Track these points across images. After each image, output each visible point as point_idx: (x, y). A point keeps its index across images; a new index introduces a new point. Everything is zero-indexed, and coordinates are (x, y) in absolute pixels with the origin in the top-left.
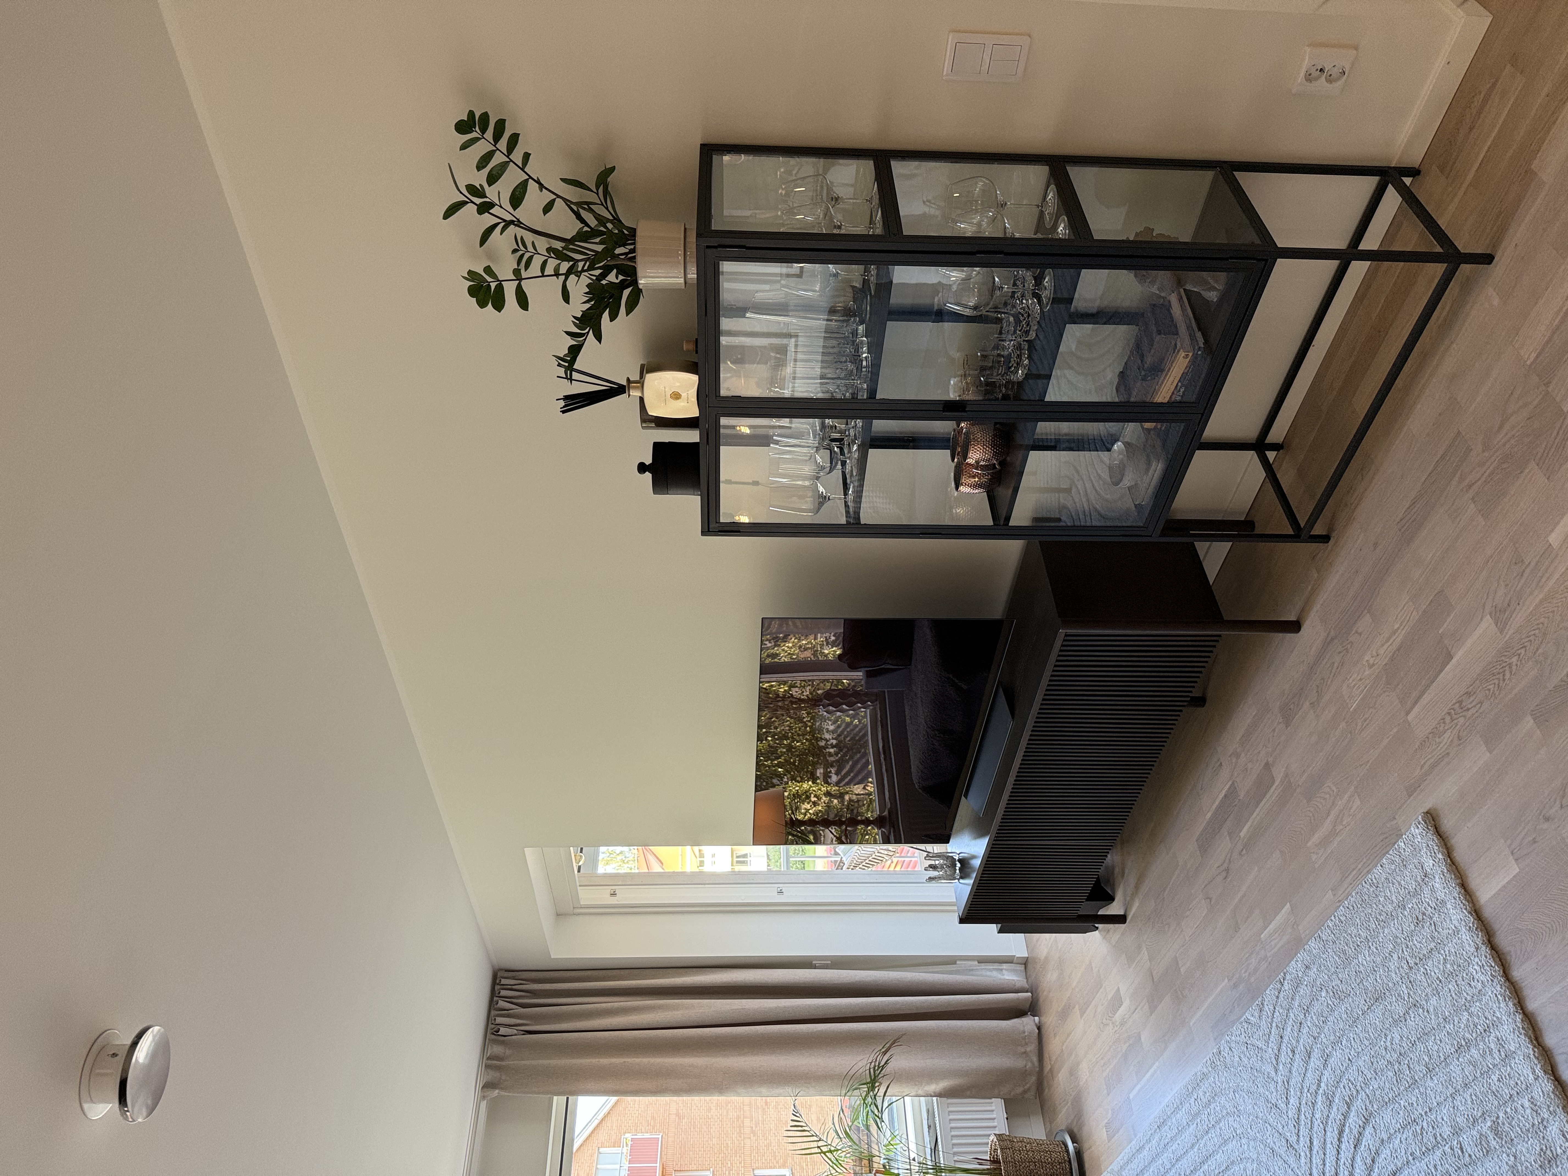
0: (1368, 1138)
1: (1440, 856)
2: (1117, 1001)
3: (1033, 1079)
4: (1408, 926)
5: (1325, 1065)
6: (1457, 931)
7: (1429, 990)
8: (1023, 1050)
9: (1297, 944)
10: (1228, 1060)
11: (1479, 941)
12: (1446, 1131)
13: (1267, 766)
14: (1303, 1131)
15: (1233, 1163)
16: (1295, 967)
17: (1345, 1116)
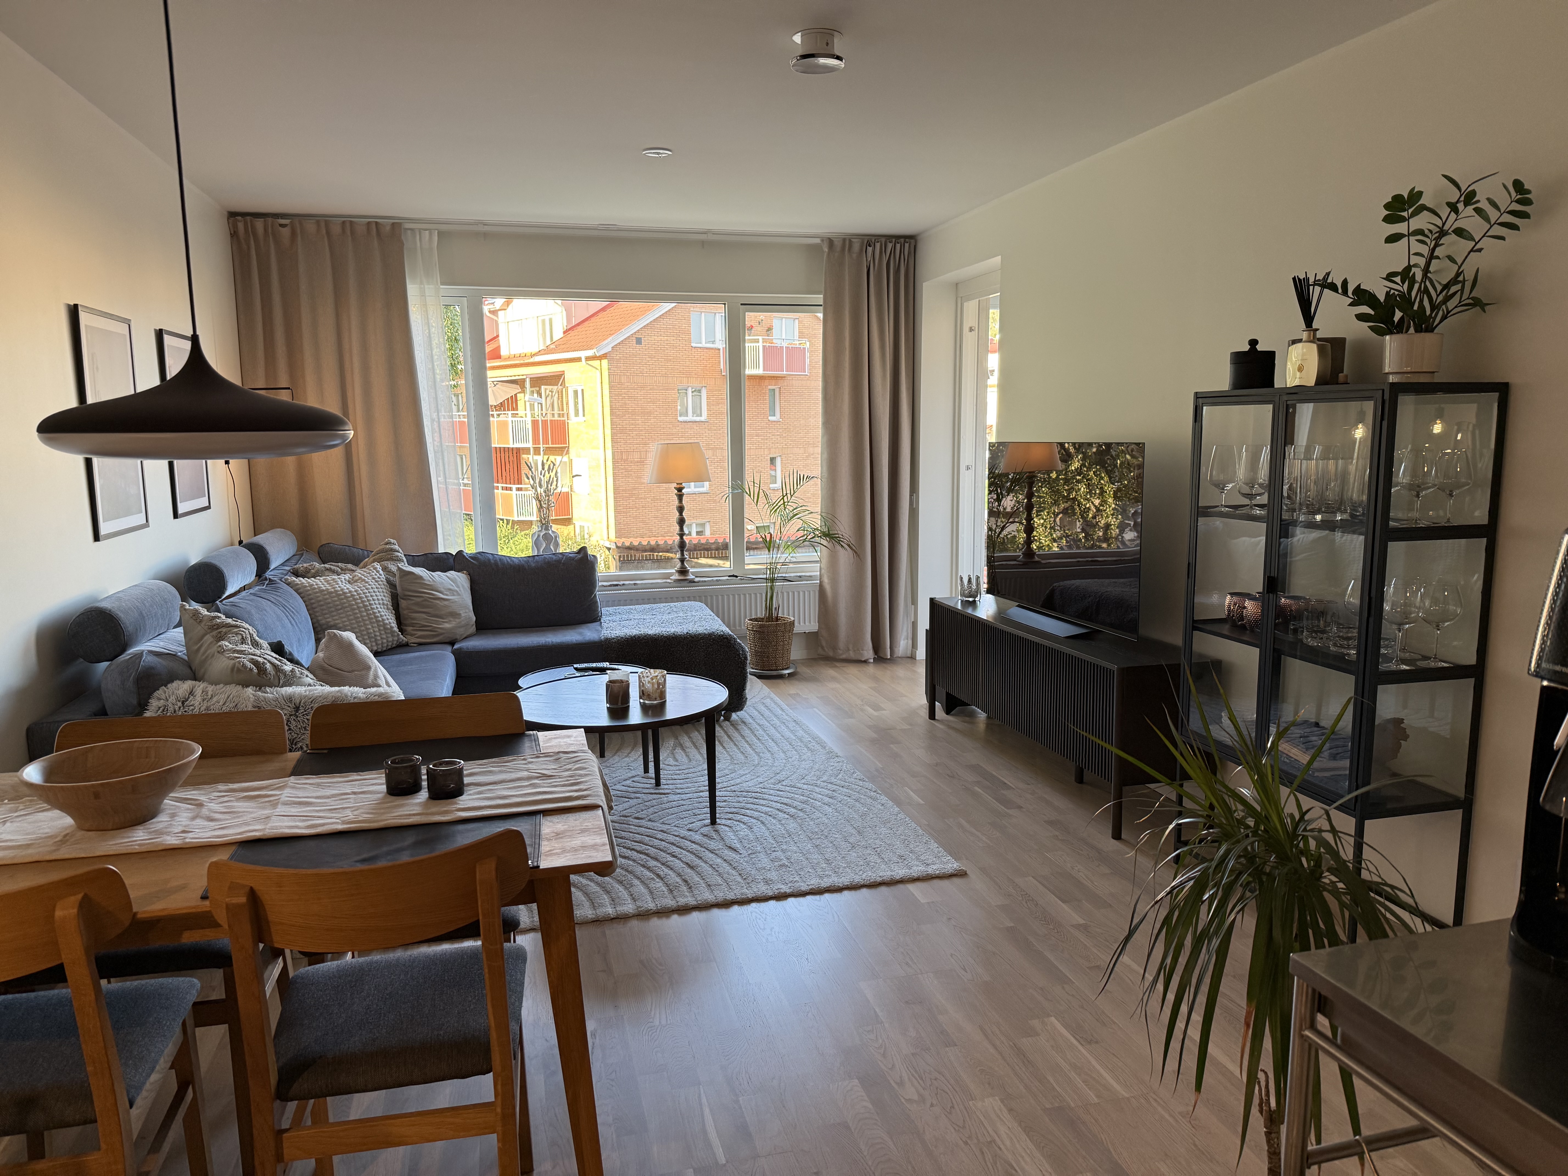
0: (781, 815)
1: (938, 872)
2: (877, 708)
3: (831, 654)
4: (899, 852)
5: (824, 804)
6: (892, 871)
7: (861, 854)
8: (851, 648)
9: (898, 802)
10: (832, 760)
11: (885, 878)
12: (784, 847)
13: (1020, 807)
14: (788, 789)
15: (772, 754)
16: (884, 799)
17: (795, 808)
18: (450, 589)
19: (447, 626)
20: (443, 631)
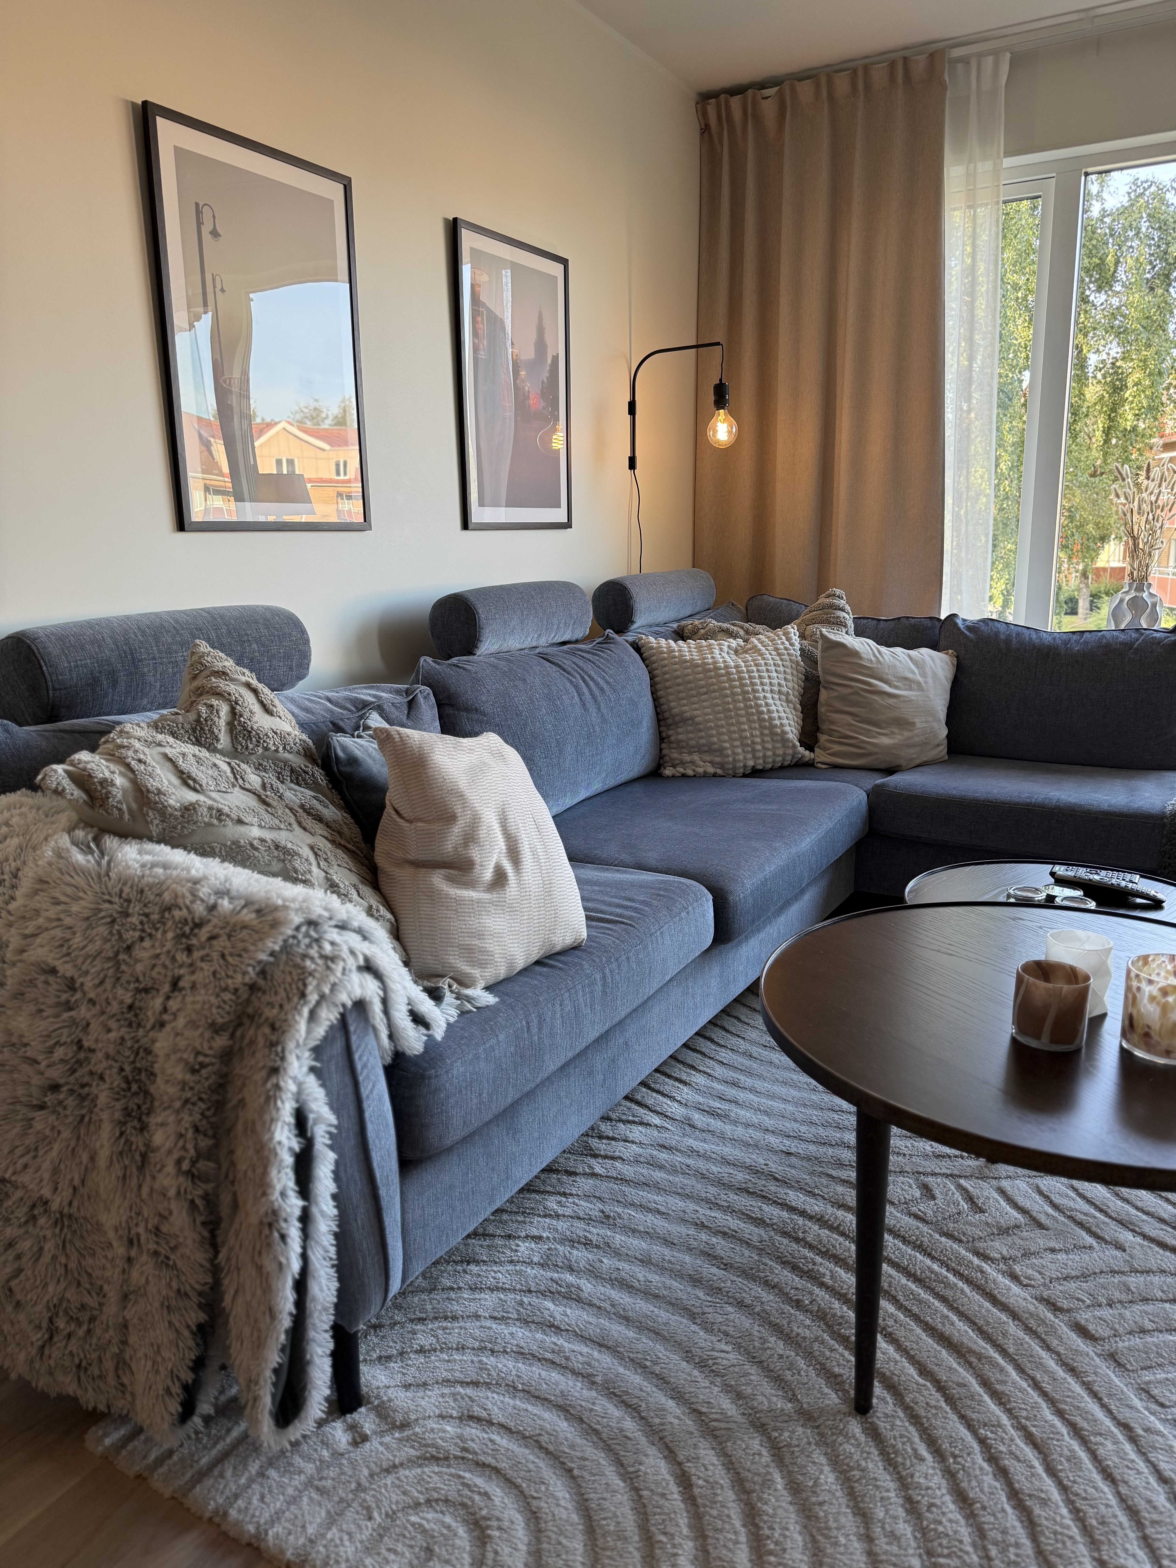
18: (906, 679)
19: (885, 741)
20: (875, 750)
